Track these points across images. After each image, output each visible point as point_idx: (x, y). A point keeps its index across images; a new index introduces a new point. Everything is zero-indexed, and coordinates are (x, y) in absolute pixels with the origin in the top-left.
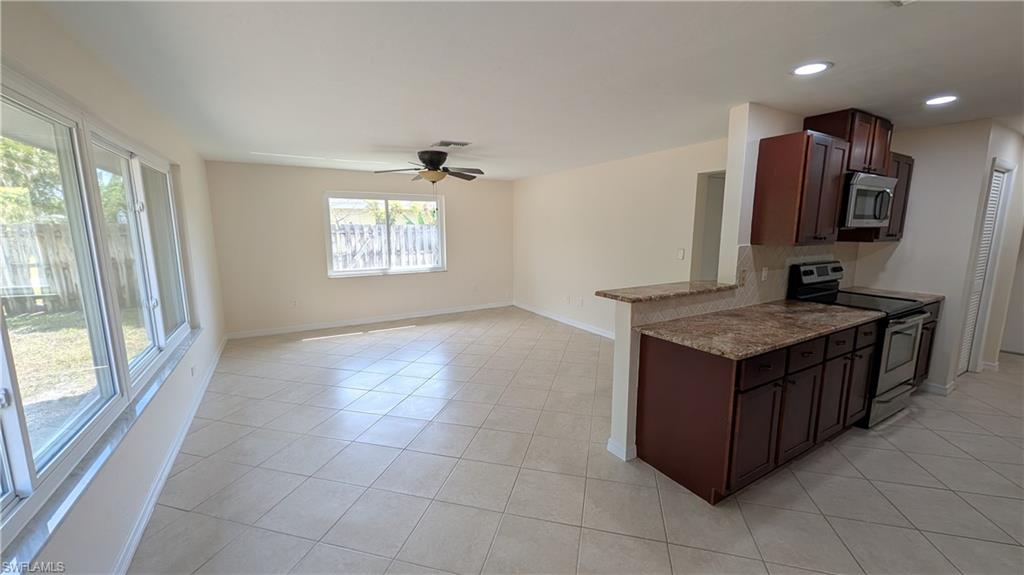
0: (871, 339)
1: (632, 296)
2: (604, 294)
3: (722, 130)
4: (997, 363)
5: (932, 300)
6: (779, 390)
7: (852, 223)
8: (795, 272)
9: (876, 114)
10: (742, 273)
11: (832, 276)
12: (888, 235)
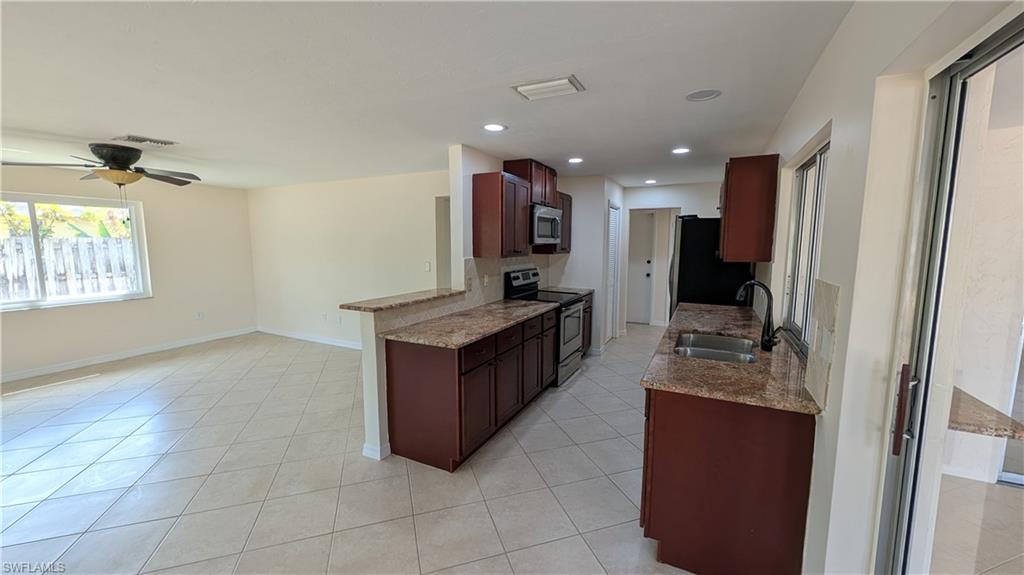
0: (553, 322)
1: (374, 306)
2: (349, 307)
3: (443, 163)
4: (625, 330)
5: (587, 292)
6: (492, 368)
7: (538, 241)
8: (508, 278)
9: (546, 164)
10: (468, 281)
11: (533, 280)
12: (563, 249)
